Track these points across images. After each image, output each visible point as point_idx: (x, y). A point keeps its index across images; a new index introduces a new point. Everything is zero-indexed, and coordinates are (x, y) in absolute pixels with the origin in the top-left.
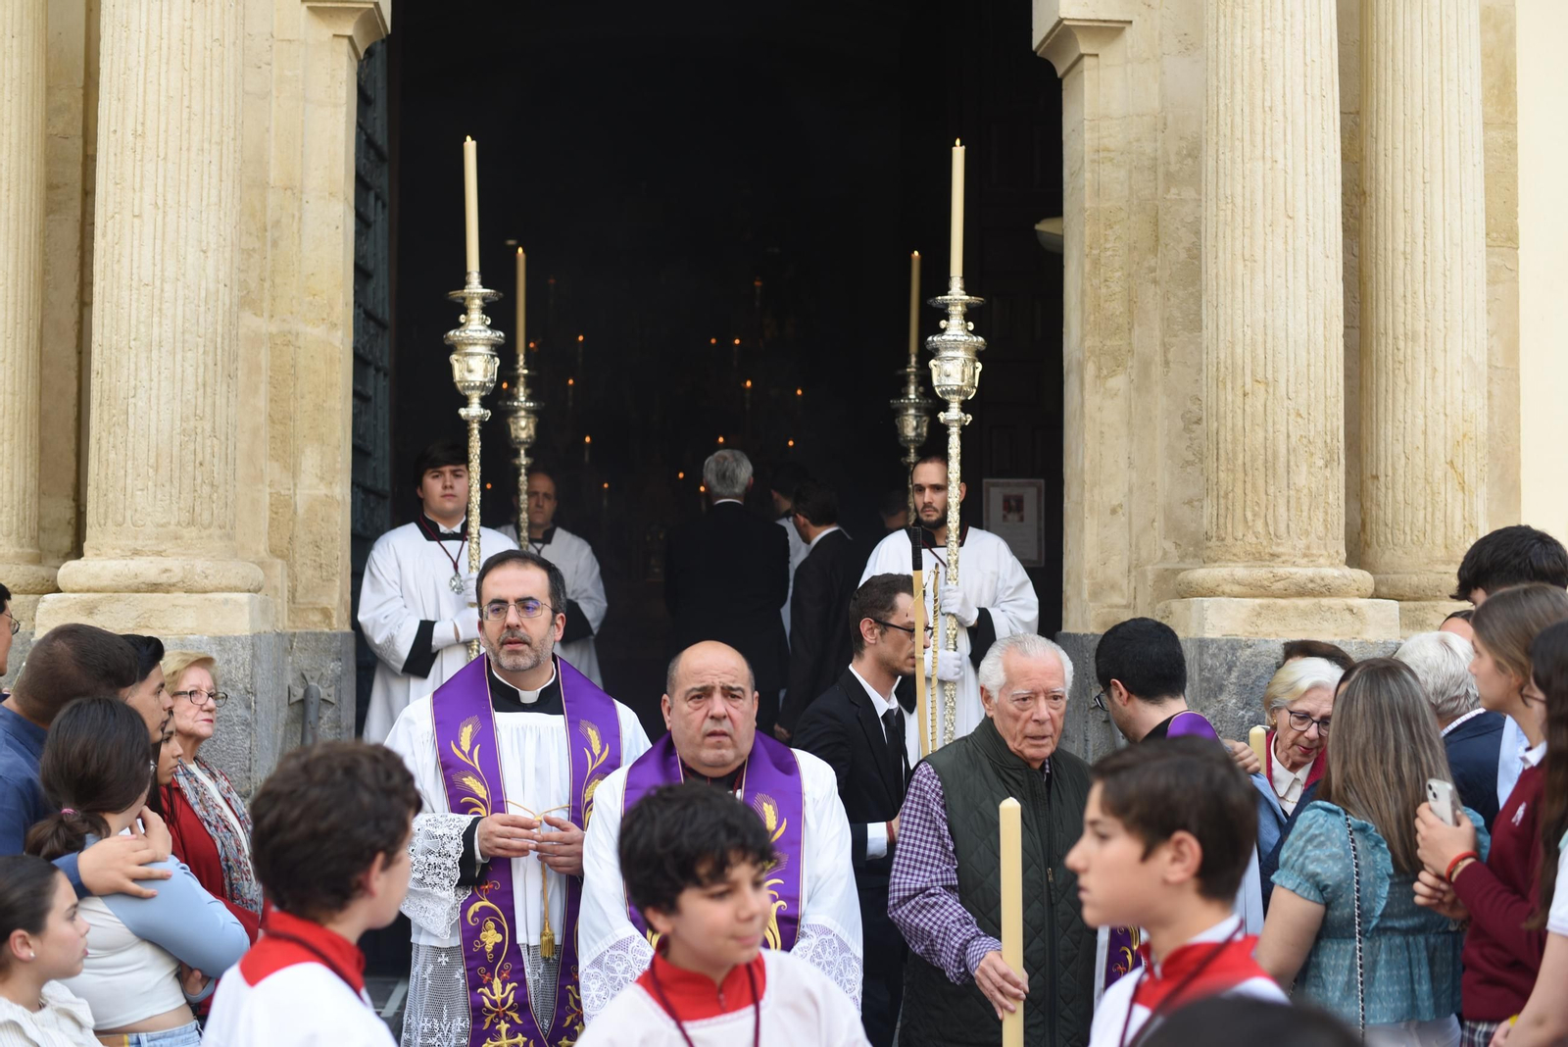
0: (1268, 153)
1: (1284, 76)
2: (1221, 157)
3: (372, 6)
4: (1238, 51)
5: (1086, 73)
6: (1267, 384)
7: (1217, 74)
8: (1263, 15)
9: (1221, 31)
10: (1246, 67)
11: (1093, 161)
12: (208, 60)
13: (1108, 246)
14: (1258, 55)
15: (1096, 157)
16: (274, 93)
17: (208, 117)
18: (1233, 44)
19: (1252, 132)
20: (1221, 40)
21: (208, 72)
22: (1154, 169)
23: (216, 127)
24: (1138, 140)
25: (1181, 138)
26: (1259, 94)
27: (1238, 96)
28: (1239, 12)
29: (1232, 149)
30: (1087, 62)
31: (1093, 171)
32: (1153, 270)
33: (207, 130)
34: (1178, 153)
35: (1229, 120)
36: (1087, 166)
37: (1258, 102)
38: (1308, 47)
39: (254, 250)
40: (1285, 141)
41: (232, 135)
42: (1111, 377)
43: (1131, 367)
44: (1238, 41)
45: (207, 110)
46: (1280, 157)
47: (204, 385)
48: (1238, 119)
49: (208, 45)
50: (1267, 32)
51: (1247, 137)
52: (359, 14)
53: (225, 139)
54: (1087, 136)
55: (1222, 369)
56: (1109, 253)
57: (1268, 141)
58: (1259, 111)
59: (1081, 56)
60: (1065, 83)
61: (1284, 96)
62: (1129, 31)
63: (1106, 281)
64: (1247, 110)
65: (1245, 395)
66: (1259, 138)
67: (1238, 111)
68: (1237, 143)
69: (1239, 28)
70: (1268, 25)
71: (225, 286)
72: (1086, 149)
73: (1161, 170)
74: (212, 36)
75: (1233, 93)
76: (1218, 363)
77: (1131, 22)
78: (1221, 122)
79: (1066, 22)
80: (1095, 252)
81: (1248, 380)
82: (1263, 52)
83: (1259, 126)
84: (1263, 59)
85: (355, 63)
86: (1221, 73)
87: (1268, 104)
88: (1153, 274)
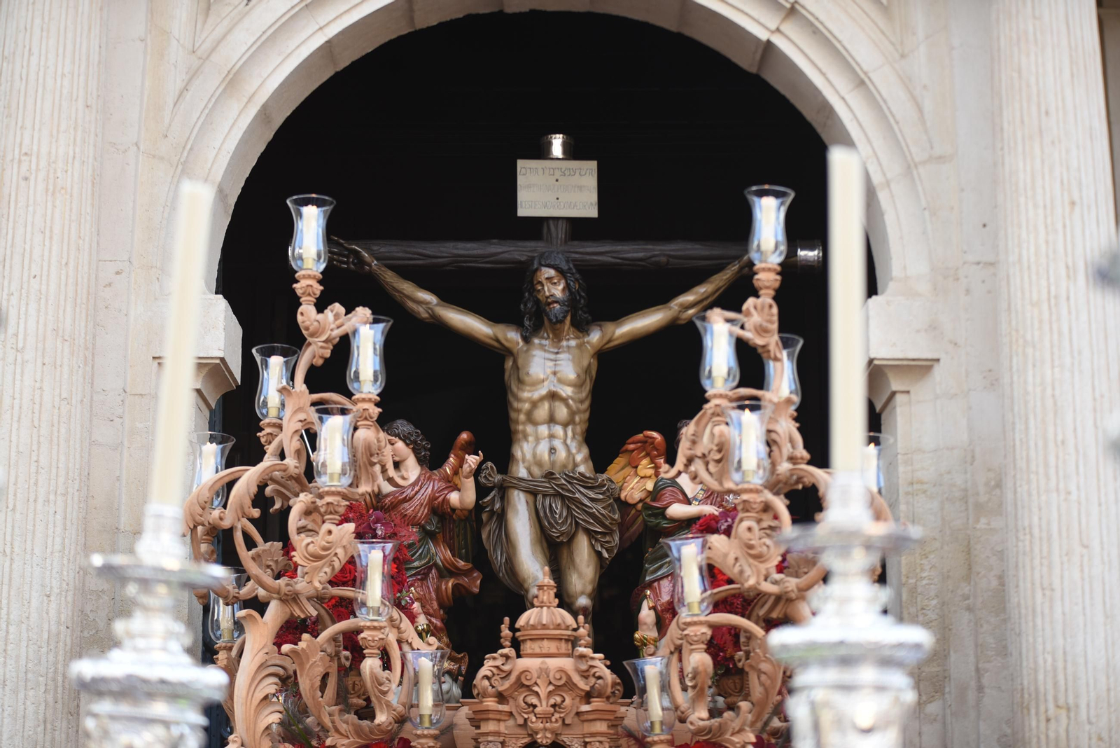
0: (1062, 486)
1: (1074, 411)
2: (1019, 490)
3: (218, 361)
4: (1030, 388)
5: (898, 410)
6: (1068, 709)
7: (1012, 410)
8: (1052, 354)
9: (1014, 369)
10: (1039, 404)
11: (907, 493)
12: (56, 418)
13: (924, 575)
14: (1049, 391)
15: (910, 489)
16: (126, 444)
17: (54, 471)
18: (1025, 382)
19: (1046, 465)
20: (1015, 378)
21: (55, 429)
22: (964, 499)
23: (62, 480)
24: (949, 473)
25: (989, 470)
26: (1051, 430)
27: (1032, 431)
28: (1030, 351)
29: (1029, 482)
30: (899, 398)
31: (907, 503)
32: (966, 598)
33: (53, 482)
34: (987, 484)
35: (1024, 454)
36: (902, 498)
37: (1051, 436)
38: (1097, 383)
39: (103, 591)
40: (1078, 473)
41: (76, 487)
42: (930, 702)
43: (950, 692)
44: (1030, 379)
45: (54, 464)
46: (1073, 488)
47: (45, 722)
48: (1033, 454)
49: (56, 404)
50: (1057, 370)
51: (1041, 470)
52: (207, 369)
53: (70, 490)
54: (901, 469)
55: (1026, 696)
56: (924, 582)
57: (1061, 473)
58: (1051, 445)
59: (894, 394)
60: (883, 417)
61: (1075, 430)
62: (938, 371)
63: (923, 609)
64: (1040, 444)
65: (1048, 720)
66: (1052, 471)
67: (1032, 444)
68: (1033, 476)
69: (1030, 366)
70: (1056, 363)
71: (67, 627)
72: (901, 481)
73: (971, 501)
74: (60, 395)
75: (1027, 428)
76: (1023, 690)
77: (938, 360)
78: (1018, 457)
79: (876, 362)
80: (912, 581)
81: (1051, 706)
82: (1053, 389)
83: (1052, 460)
84: (1053, 396)
85: (207, 414)
86: (1016, 409)
87: (1060, 438)
88: (967, 602)
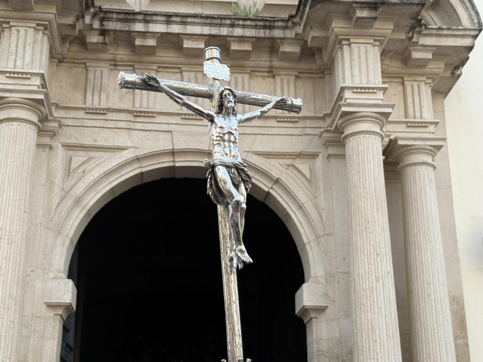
0: (375, 357)
1: (379, 329)
2: (359, 357)
3: (69, 304)
4: (363, 320)
5: (313, 324)
7: (356, 328)
8: (371, 308)
9: (357, 313)
10: (366, 326)
11: (317, 355)
12: (8, 329)
14: (370, 322)
15: (318, 353)
16: (32, 335)
17: (6, 349)
18: (361, 318)
19: (369, 349)
20: (357, 316)
21: (8, 333)
22: (338, 358)
23: (9, 353)
24: (332, 348)
25: (347, 348)
26: (371, 336)
27: (364, 336)
28: (363, 307)
29: (363, 355)
30: (314, 320)
31: (317, 359)
33: (6, 354)
34: (346, 353)
35: (361, 344)
36: (315, 357)
37: (371, 339)
38: (387, 319)
40: (381, 353)
41: (14, 355)
44: (363, 317)
45: (6, 346)
46: (379, 358)
48: (364, 345)
49: (8, 323)
50: (373, 314)
51: (368, 351)
52: (64, 308)
53: (12, 357)
54: (315, 346)
57: (375, 352)
58: (371, 342)
59: (311, 318)
60: (307, 326)
61: (380, 336)
62: (328, 311)
64: (367, 341)
66: (372, 351)
67: (364, 341)
68: (365, 353)
69: (363, 312)
70: (372, 312)
72: (315, 351)
73: (340, 359)
74: (10, 320)
75: (362, 335)
77: (327, 307)
78: (359, 345)
79: (306, 307)
82: (371, 321)
83: (371, 347)
84: (371, 324)
85: (62, 322)
86: (358, 328)
87: (374, 339)
